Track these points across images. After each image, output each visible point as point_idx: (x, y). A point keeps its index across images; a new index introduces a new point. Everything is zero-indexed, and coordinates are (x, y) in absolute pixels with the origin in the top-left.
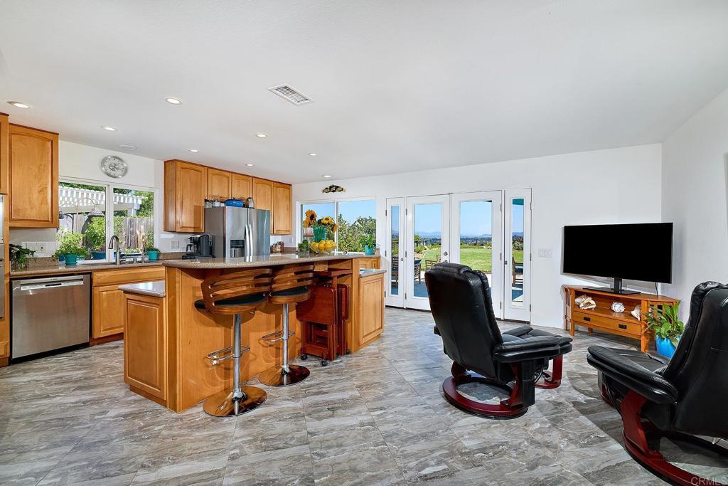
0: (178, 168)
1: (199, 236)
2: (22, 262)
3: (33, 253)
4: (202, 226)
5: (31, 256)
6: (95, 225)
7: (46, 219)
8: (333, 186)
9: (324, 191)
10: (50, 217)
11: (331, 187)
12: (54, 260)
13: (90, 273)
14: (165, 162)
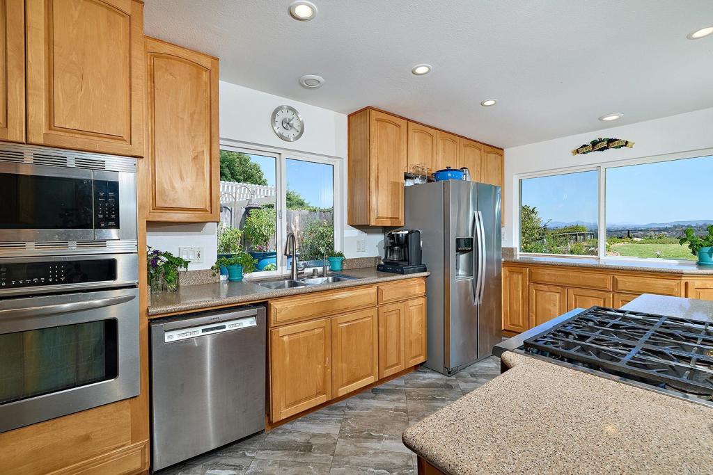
0: (373, 122)
1: (407, 232)
2: (171, 281)
3: (186, 263)
4: (401, 216)
5: (185, 269)
6: (253, 219)
7: (203, 207)
8: (601, 141)
9: (577, 151)
10: (208, 203)
11: (594, 144)
12: (214, 275)
13: (264, 304)
14: (349, 116)
